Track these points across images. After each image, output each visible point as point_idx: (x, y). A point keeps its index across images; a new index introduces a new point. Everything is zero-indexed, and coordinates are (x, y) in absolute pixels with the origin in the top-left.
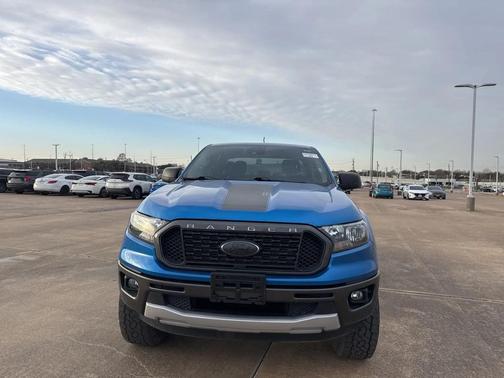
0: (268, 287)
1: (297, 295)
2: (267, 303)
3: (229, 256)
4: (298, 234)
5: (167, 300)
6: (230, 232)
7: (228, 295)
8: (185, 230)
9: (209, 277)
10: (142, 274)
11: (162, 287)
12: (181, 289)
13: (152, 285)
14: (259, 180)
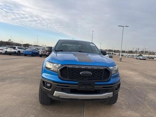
0: (96, 85)
1: (103, 88)
2: (95, 90)
3: (82, 76)
4: (103, 70)
5: (63, 90)
6: (83, 69)
7: (83, 88)
8: (69, 68)
9: (77, 82)
10: (53, 82)
11: (61, 86)
12: (68, 86)
13: (58, 85)
14: (80, 52)
